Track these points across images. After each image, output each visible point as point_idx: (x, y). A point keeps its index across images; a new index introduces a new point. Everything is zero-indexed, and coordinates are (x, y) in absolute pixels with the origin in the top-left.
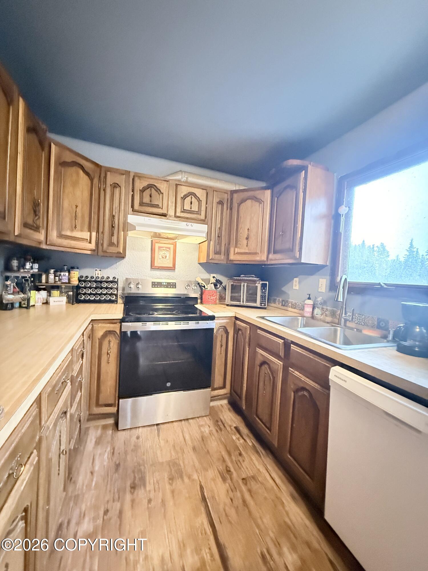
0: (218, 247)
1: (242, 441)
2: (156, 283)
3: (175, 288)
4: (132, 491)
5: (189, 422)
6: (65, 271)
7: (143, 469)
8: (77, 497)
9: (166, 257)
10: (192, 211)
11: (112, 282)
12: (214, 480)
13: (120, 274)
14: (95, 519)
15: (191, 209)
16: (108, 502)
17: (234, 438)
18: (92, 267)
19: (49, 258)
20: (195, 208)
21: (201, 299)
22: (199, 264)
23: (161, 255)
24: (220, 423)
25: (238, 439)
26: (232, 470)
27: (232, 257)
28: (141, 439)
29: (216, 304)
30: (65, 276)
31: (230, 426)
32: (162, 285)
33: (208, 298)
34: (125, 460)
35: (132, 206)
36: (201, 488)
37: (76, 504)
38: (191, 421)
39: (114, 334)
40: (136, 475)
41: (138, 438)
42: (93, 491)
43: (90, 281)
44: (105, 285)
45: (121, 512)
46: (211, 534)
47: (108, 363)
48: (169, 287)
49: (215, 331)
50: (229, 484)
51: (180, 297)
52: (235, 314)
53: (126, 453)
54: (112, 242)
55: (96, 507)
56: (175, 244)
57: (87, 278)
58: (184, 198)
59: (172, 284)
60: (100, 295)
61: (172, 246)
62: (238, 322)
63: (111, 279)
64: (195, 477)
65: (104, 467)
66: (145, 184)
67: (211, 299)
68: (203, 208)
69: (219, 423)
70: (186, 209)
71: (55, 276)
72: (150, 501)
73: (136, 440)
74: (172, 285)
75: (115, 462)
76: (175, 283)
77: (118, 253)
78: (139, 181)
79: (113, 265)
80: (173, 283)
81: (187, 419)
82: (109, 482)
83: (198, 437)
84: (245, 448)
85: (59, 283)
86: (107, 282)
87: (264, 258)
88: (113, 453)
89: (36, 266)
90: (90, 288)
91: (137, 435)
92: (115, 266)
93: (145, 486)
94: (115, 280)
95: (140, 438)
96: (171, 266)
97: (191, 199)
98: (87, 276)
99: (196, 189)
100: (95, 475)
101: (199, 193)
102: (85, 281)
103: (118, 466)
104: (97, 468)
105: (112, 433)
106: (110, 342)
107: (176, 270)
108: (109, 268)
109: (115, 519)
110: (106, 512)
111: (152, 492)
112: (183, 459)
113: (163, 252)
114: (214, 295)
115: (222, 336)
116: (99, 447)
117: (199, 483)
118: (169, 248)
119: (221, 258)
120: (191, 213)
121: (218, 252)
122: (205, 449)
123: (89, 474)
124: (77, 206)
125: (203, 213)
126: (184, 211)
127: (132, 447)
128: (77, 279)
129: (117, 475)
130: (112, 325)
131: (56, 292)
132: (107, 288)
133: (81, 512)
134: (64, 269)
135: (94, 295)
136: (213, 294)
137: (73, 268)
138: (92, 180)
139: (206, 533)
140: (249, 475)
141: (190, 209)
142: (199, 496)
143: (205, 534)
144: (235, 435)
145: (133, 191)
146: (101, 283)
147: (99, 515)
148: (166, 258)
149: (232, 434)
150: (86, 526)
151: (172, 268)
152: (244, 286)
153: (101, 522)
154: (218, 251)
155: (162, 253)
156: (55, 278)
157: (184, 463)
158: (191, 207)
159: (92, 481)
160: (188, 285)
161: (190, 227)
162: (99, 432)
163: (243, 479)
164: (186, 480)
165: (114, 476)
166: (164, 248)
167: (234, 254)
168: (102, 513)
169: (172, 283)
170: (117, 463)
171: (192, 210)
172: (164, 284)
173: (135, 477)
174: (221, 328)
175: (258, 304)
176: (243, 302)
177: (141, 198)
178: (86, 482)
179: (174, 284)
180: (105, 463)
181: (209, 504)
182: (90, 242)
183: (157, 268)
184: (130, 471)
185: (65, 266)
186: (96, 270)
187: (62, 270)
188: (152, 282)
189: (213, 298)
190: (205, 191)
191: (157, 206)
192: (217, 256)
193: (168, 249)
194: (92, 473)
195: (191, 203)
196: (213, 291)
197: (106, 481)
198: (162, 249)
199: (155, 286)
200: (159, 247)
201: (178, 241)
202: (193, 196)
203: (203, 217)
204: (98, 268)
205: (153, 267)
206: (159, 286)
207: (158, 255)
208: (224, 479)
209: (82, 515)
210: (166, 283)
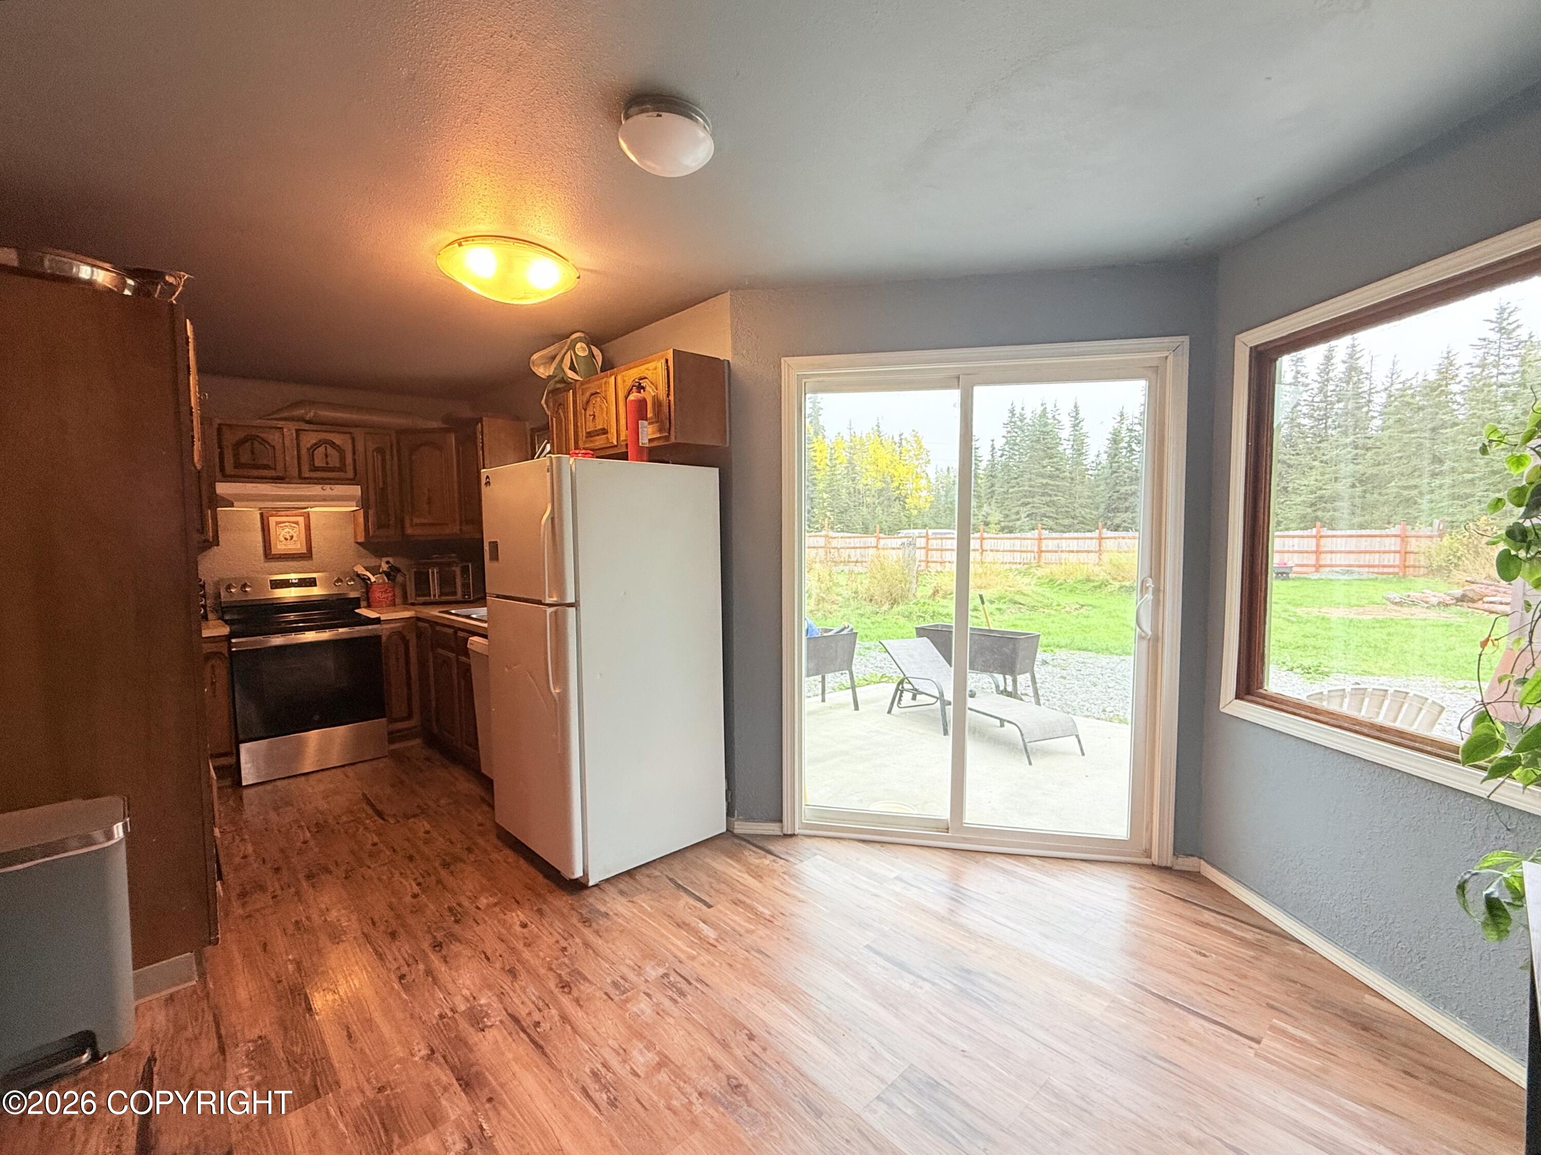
0: (382, 518)
2: (279, 582)
3: (315, 586)
9: (292, 537)
10: (330, 467)
20: (334, 461)
21: (368, 599)
22: (357, 543)
23: (281, 535)
27: (409, 531)
29: (394, 605)
32: (291, 584)
33: (380, 598)
35: (222, 469)
39: (220, 658)
48: (303, 585)
49: (383, 637)
52: (416, 615)
56: (305, 517)
58: (313, 450)
59: (307, 580)
61: (301, 520)
62: (421, 624)
66: (241, 434)
67: (385, 598)
68: (349, 460)
70: (319, 466)
74: (308, 582)
76: (314, 578)
77: (203, 540)
78: (229, 431)
80: (310, 579)
87: (456, 529)
96: (304, 551)
97: (326, 449)
99: (333, 435)
101: (339, 438)
107: (313, 557)
113: (286, 530)
115: (397, 646)
118: (297, 523)
119: (393, 535)
120: (327, 471)
121: (383, 526)
125: (350, 469)
126: (314, 469)
130: (212, 646)
136: (388, 590)
141: (326, 466)
145: (220, 447)
148: (291, 539)
151: (307, 556)
152: (433, 573)
154: (382, 523)
155: (283, 532)
158: (327, 462)
160: (339, 580)
161: (328, 493)
166: (287, 524)
167: (413, 527)
169: (308, 578)
171: (329, 465)
172: (294, 581)
174: (393, 634)
175: (459, 596)
176: (435, 596)
177: (236, 456)
179: (313, 580)
183: (277, 557)
188: (271, 581)
189: (388, 596)
190: (348, 435)
191: (266, 467)
192: (383, 533)
193: (294, 525)
195: (327, 456)
196: (385, 585)
198: (282, 526)
199: (276, 586)
200: (278, 523)
201: (312, 510)
202: (327, 446)
203: (350, 474)
205: (269, 556)
206: (285, 586)
207: (276, 536)
210: (296, 579)
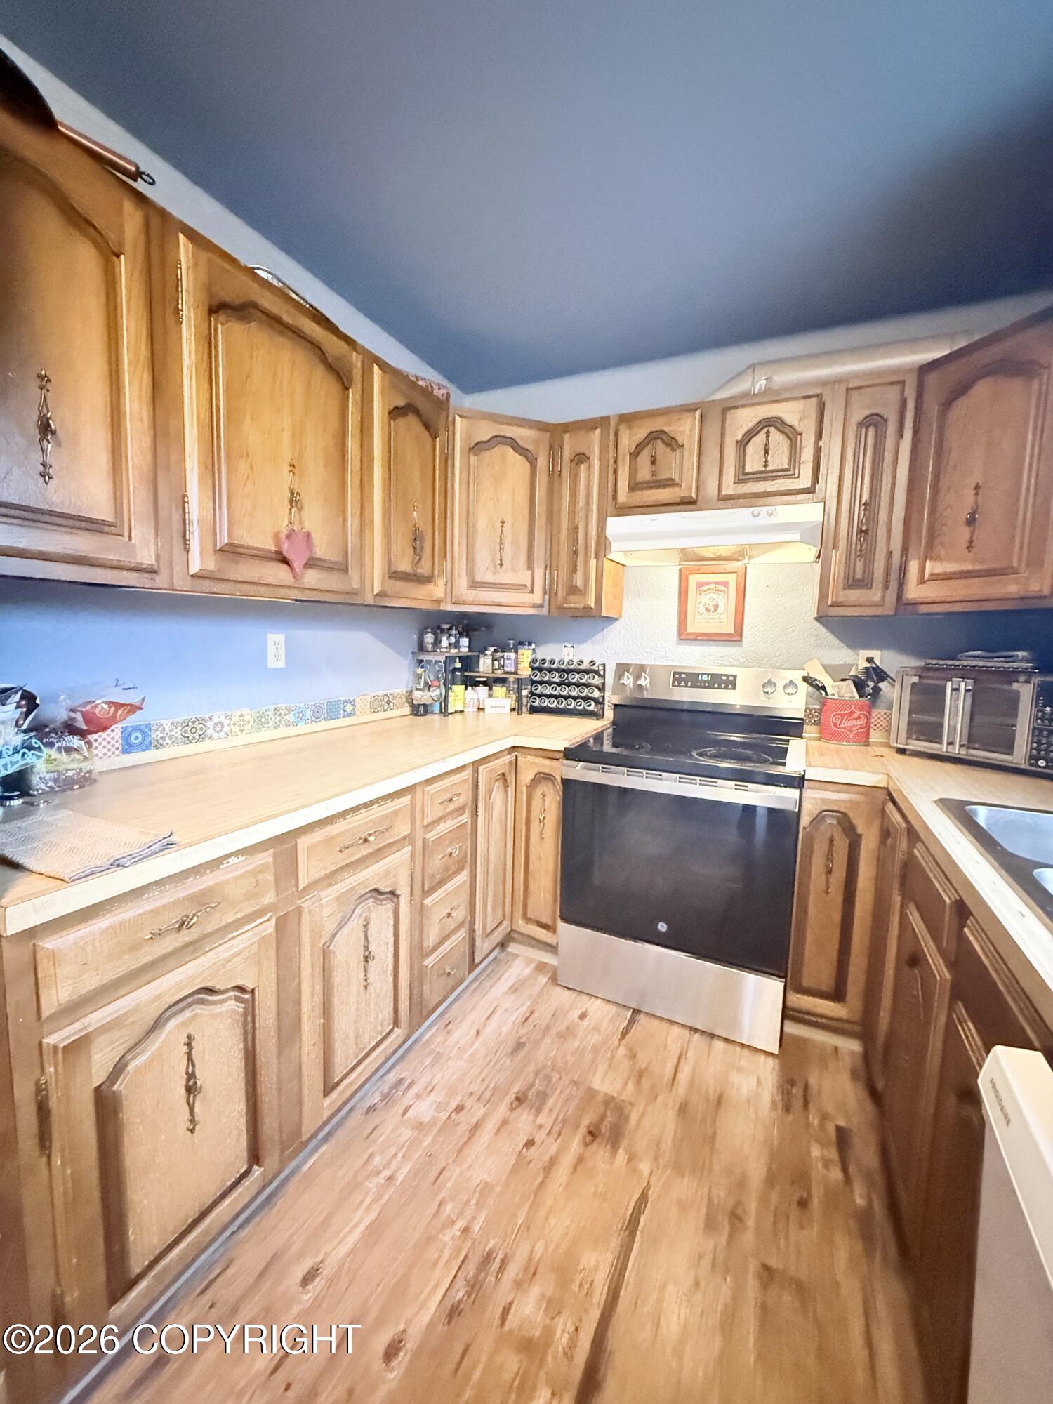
0: (859, 564)
1: (836, 1174)
2: (683, 676)
3: (734, 688)
4: (514, 1104)
5: (710, 1045)
6: (510, 650)
7: (554, 1079)
8: (439, 1056)
9: (716, 607)
10: (772, 471)
11: (587, 672)
12: (682, 1206)
13: (609, 655)
14: (439, 1107)
15: (766, 466)
16: (472, 1094)
17: (816, 1152)
18: (560, 641)
19: (489, 627)
20: (779, 460)
21: (820, 723)
23: (702, 604)
24: (797, 1091)
25: (827, 1164)
26: (750, 1223)
27: (914, 592)
28: (586, 1022)
30: (509, 659)
31: (825, 1117)
32: (699, 681)
33: (835, 725)
34: (537, 1043)
35: (614, 498)
36: (643, 1198)
37: (433, 1064)
38: (719, 1045)
39: (553, 783)
40: (537, 1082)
41: (583, 1016)
42: (463, 1063)
43: (550, 670)
44: (575, 678)
45: (477, 1126)
46: (599, 1304)
47: (542, 839)
48: (716, 686)
49: (805, 820)
50: (716, 1247)
51: (751, 715)
52: (886, 781)
53: (547, 1030)
54: (574, 584)
55: (451, 1090)
56: (741, 573)
57: (544, 663)
58: (743, 443)
59: (724, 678)
60: (565, 698)
61: (732, 579)
63: (585, 666)
64: (645, 1167)
65: (500, 1034)
66: (642, 434)
67: (844, 728)
68: (807, 455)
69: (794, 1090)
70: (751, 471)
71: (493, 660)
72: (530, 1143)
73: (577, 1020)
74: (724, 682)
75: (520, 1038)
76: (735, 677)
77: (584, 608)
78: (628, 431)
79: (596, 633)
80: (728, 676)
81: (712, 1036)
82: (492, 1064)
83: (711, 1092)
84: (834, 1199)
85: (499, 673)
86: (578, 672)
87: (1038, 584)
88: (526, 1020)
89: (465, 641)
90: (550, 683)
91: (584, 1010)
92: (599, 636)
93: (539, 1111)
94: (593, 667)
95: (585, 1020)
96: (730, 629)
97: (768, 437)
98: (543, 660)
99: (786, 404)
100: (481, 1039)
101: (790, 412)
102: (540, 670)
103: (519, 1046)
104: (488, 1031)
105: (546, 983)
106: (544, 796)
107: (744, 640)
108: (588, 642)
109: (462, 1130)
110: (460, 1108)
111: (544, 1132)
112: (643, 1114)
113: (711, 595)
114: (856, 716)
115: (831, 840)
116: (513, 997)
117: (645, 1185)
118: (725, 584)
119: (875, 599)
120: (766, 479)
121: (859, 580)
122: (708, 1126)
123: (473, 1032)
124: (503, 522)
125: (808, 471)
126: (744, 478)
127: (562, 1028)
128: (528, 665)
129: (508, 1061)
130: (547, 762)
131: (499, 689)
132: (578, 685)
133: (431, 1082)
134: (509, 645)
135: (556, 697)
136: (852, 712)
137: (522, 643)
138: (532, 461)
139: (589, 1293)
140: (792, 1272)
141: (763, 469)
142: (625, 1213)
143: (587, 1294)
144: (824, 1145)
145: (616, 461)
146: (568, 674)
147: (448, 1103)
148: (715, 611)
149: (817, 1141)
150: (424, 1109)
151: (735, 637)
152: (957, 691)
153: (445, 1118)
154: (859, 576)
155: (705, 599)
156: (493, 664)
157: (639, 1121)
158: (766, 461)
159: (471, 1046)
160: (770, 683)
161: (763, 520)
162: (528, 970)
163: (766, 1268)
164: (621, 1156)
165: (504, 1059)
166: (712, 586)
167: (922, 581)
168: (453, 1105)
169: (724, 675)
170: (523, 1040)
171: (768, 469)
172: (705, 677)
173: (533, 1084)
174: (831, 816)
176: (952, 743)
177: (633, 471)
178: (462, 1043)
179: (731, 678)
180: (505, 1030)
181: (636, 1246)
182: (532, 592)
183: (693, 637)
184: (531, 1068)
185: (510, 639)
186: (565, 646)
187: (504, 649)
188: (675, 673)
189: (851, 723)
190: (813, 400)
191: (669, 483)
192: (854, 595)
193: (721, 588)
194: (478, 1033)
195: (766, 452)
196: (852, 701)
197: (489, 1059)
198: (706, 588)
199: (679, 683)
200: (699, 584)
201: (751, 561)
202: (772, 429)
203: (806, 480)
204: (569, 642)
205: (684, 635)
206: (689, 684)
207: (698, 603)
208: (710, 1225)
209: (430, 1088)
210: (708, 674)
